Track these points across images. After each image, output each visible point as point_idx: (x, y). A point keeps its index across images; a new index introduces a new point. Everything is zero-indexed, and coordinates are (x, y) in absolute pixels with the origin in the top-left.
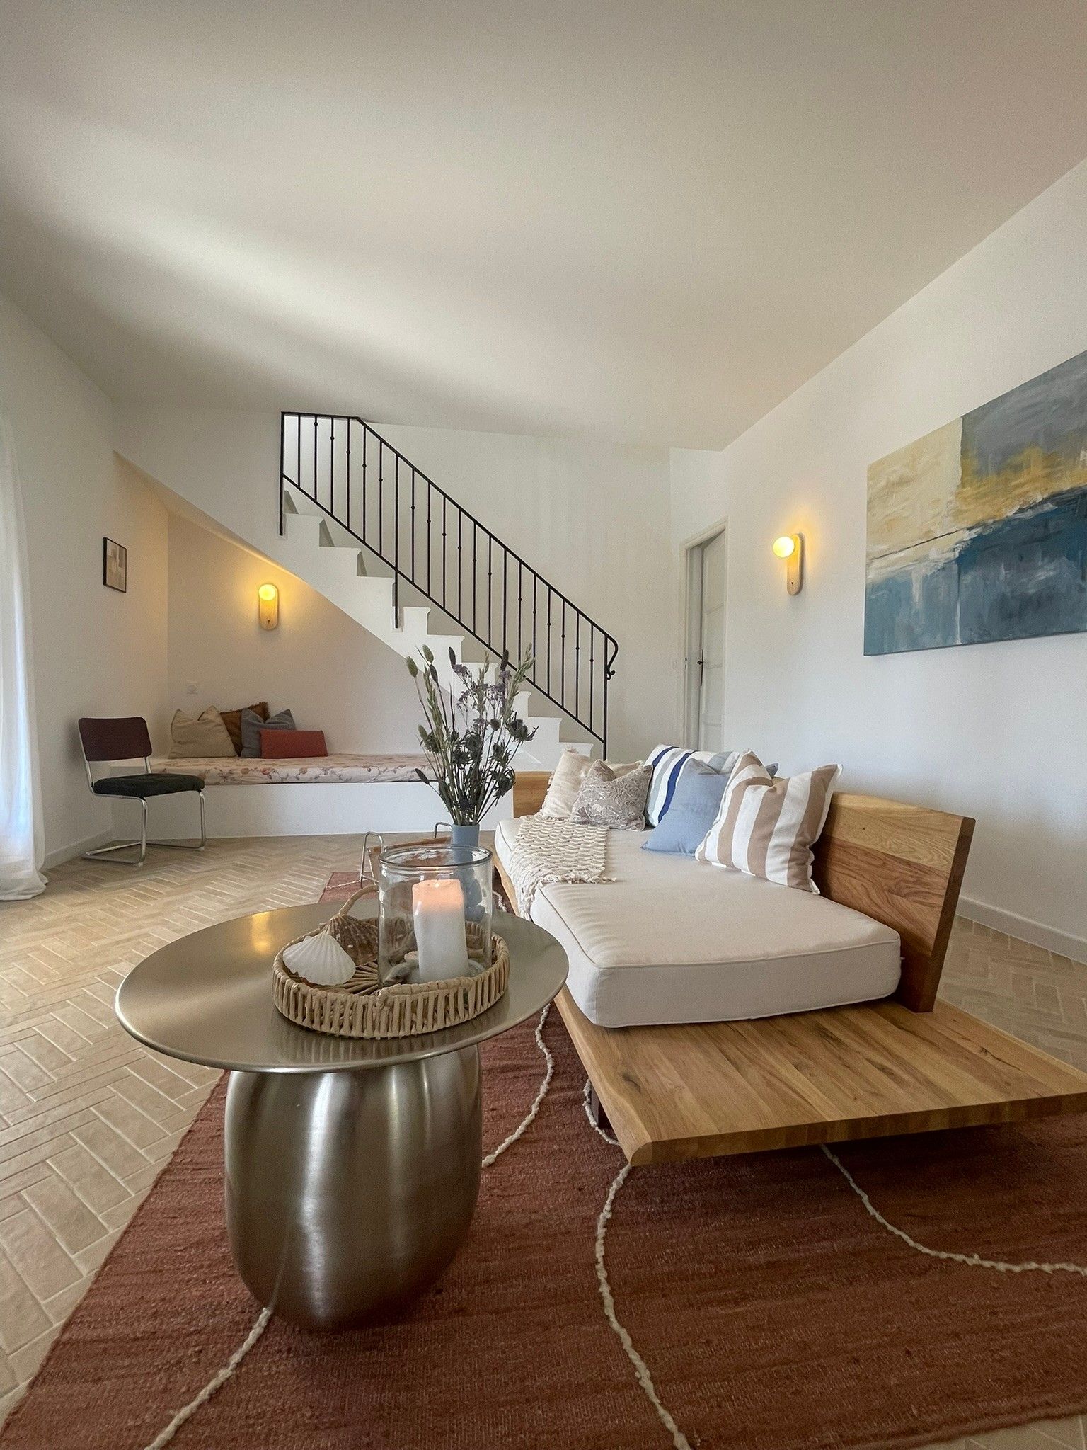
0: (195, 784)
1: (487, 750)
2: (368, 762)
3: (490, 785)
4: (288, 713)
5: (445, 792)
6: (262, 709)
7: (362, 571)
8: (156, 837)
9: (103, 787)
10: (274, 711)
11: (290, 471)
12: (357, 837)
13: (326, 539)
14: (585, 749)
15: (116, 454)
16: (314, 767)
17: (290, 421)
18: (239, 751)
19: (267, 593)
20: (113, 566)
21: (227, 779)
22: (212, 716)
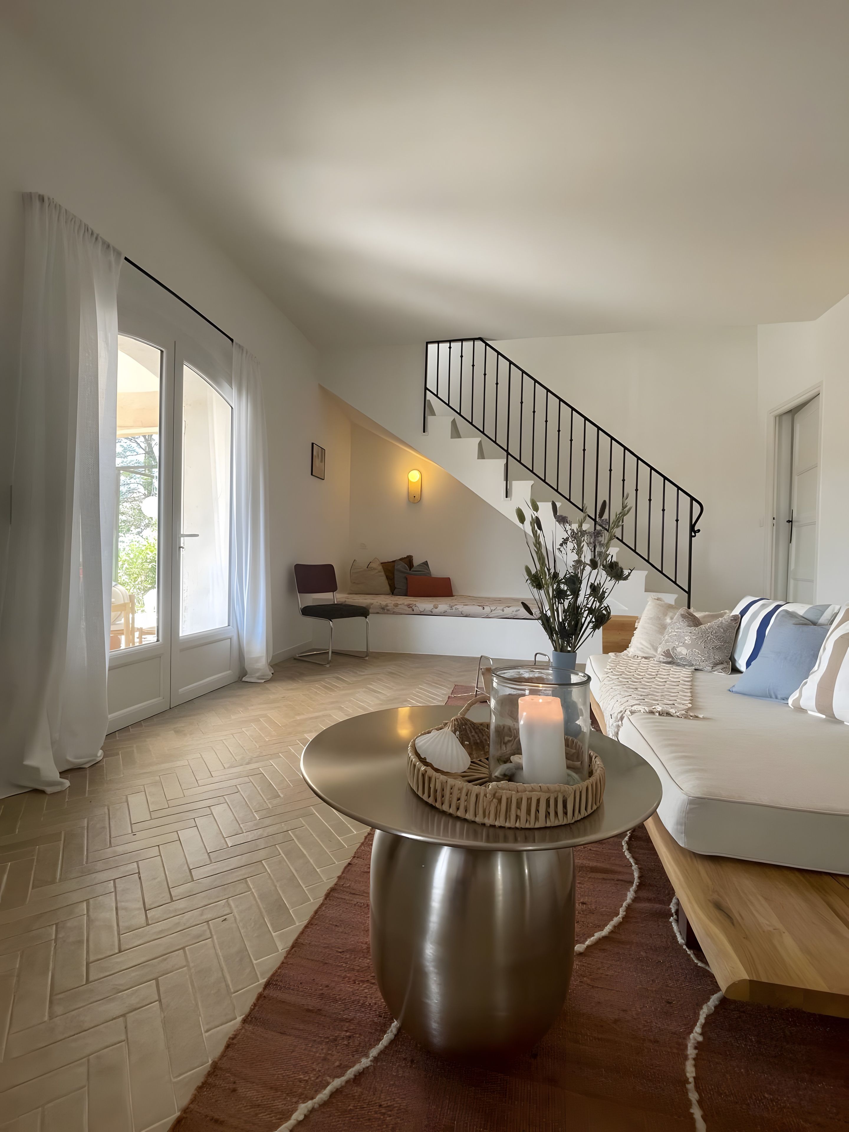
0: (363, 612)
1: (585, 590)
2: (482, 602)
3: (587, 619)
4: (426, 563)
5: (546, 622)
6: (409, 560)
7: (481, 455)
8: (339, 648)
9: (307, 611)
10: (416, 562)
11: (431, 385)
12: (473, 659)
13: (456, 433)
14: (670, 598)
15: (321, 388)
16: (443, 604)
17: (432, 348)
18: (393, 591)
19: (414, 476)
20: (317, 462)
21: (384, 610)
22: (376, 565)
